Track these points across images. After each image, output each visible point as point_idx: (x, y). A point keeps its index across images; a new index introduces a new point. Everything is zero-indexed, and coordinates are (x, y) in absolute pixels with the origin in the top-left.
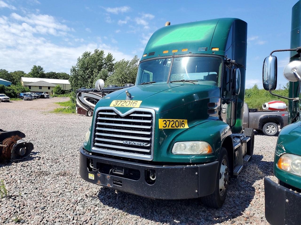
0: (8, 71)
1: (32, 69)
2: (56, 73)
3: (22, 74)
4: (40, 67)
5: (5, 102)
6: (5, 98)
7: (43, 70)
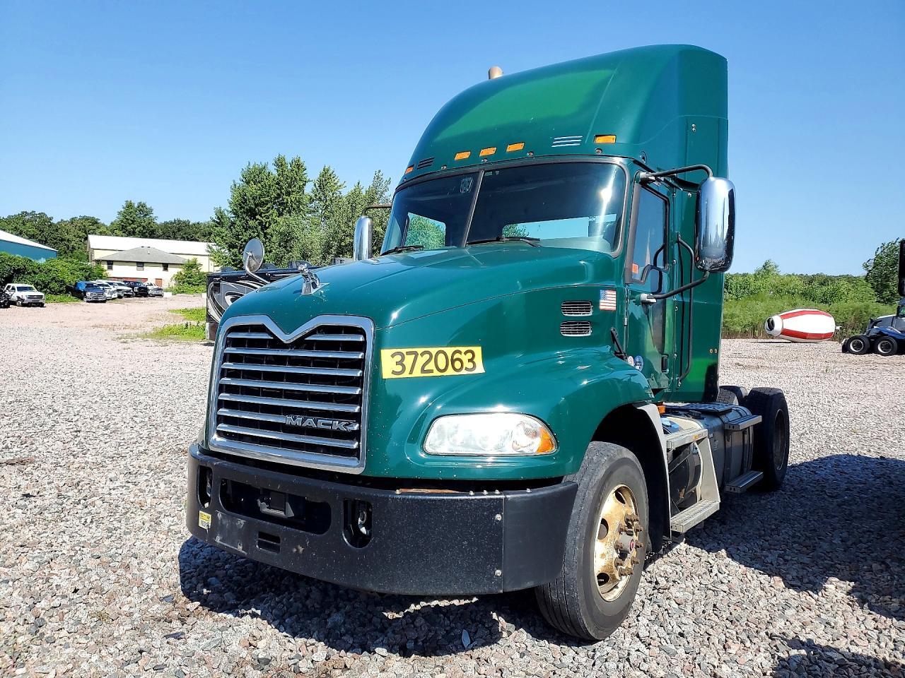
0: (51, 219)
1: (119, 213)
2: (191, 224)
3: (90, 226)
4: (143, 206)
5: (30, 306)
6: (30, 297)
7: (151, 215)
